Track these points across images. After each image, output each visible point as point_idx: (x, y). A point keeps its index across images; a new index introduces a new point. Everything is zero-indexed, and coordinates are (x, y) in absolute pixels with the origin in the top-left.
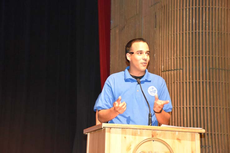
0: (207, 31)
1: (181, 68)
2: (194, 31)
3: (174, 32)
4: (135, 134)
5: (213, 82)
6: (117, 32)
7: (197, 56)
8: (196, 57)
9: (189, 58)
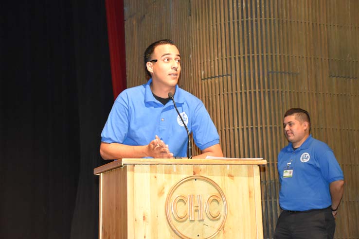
0: (263, 18)
1: (229, 73)
2: (245, 19)
3: (216, 22)
4: (169, 172)
5: (273, 92)
6: (134, 23)
7: (251, 55)
8: (249, 57)
9: (239, 58)
